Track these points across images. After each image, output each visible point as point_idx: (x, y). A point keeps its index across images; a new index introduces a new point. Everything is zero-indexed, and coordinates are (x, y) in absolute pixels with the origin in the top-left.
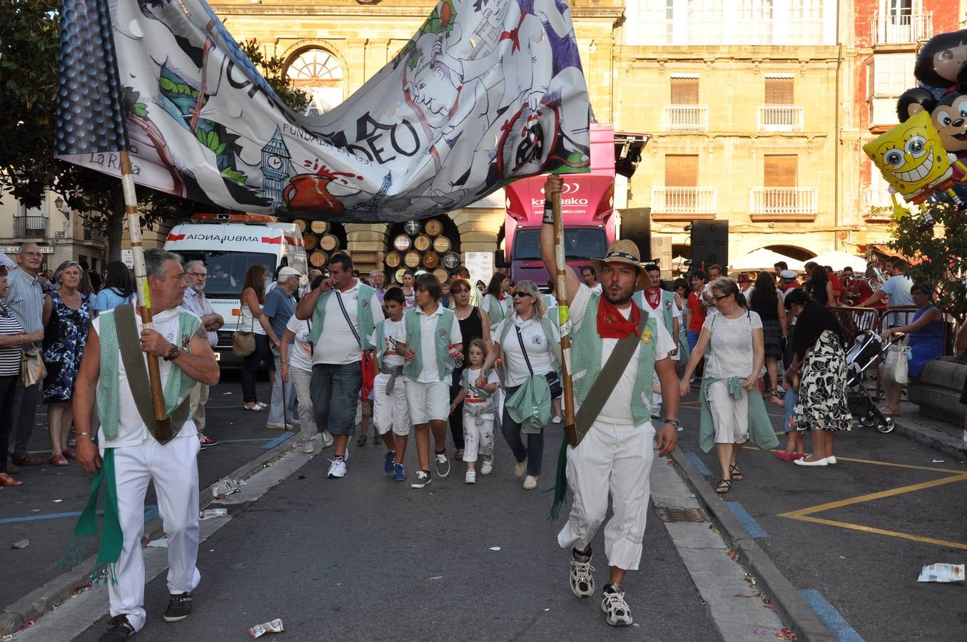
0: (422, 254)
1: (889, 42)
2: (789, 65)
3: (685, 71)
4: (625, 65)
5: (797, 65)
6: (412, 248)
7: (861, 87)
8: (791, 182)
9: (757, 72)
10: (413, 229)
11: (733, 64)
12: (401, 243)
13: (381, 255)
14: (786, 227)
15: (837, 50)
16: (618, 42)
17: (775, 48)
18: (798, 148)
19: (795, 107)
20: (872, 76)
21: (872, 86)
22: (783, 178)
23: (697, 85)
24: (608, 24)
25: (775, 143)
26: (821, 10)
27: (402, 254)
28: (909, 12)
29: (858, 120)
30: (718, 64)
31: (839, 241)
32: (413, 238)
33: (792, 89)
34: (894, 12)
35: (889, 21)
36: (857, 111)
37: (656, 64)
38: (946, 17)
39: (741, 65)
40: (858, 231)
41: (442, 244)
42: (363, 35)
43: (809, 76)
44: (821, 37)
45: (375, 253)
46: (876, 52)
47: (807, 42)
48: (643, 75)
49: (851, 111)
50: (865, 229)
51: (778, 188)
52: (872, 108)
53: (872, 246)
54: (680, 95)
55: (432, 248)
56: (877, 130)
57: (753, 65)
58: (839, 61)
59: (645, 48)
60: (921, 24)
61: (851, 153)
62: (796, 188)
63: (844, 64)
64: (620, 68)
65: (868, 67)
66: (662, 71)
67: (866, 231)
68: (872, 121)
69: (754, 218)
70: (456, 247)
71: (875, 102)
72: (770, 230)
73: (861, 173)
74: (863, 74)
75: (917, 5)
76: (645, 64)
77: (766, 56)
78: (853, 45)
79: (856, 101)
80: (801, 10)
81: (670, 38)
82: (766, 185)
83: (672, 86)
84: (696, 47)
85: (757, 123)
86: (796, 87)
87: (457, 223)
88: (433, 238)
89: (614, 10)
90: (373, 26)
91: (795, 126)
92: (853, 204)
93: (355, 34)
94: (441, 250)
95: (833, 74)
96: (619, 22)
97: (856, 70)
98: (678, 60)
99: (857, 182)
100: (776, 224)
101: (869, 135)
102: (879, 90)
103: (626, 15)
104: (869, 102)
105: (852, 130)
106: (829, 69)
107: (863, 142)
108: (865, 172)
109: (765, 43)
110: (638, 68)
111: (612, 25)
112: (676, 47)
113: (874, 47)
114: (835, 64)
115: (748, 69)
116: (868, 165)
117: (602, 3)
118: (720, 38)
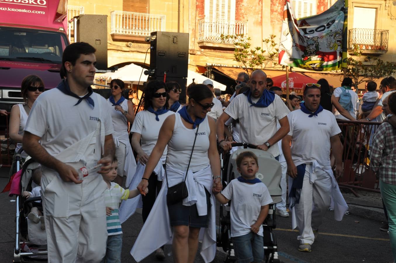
8: (145, 9)
14: (140, 47)
22: (137, 4)
40: (194, 54)
50: (199, 53)
51: (135, 13)
53: (212, 67)
62: (148, 15)
67: (200, 55)
69: (116, 37)
72: (127, 49)
73: (197, 7)
82: (124, 10)
99: (194, 14)
100: (132, 44)
108: (200, 7)
116: (202, 1)
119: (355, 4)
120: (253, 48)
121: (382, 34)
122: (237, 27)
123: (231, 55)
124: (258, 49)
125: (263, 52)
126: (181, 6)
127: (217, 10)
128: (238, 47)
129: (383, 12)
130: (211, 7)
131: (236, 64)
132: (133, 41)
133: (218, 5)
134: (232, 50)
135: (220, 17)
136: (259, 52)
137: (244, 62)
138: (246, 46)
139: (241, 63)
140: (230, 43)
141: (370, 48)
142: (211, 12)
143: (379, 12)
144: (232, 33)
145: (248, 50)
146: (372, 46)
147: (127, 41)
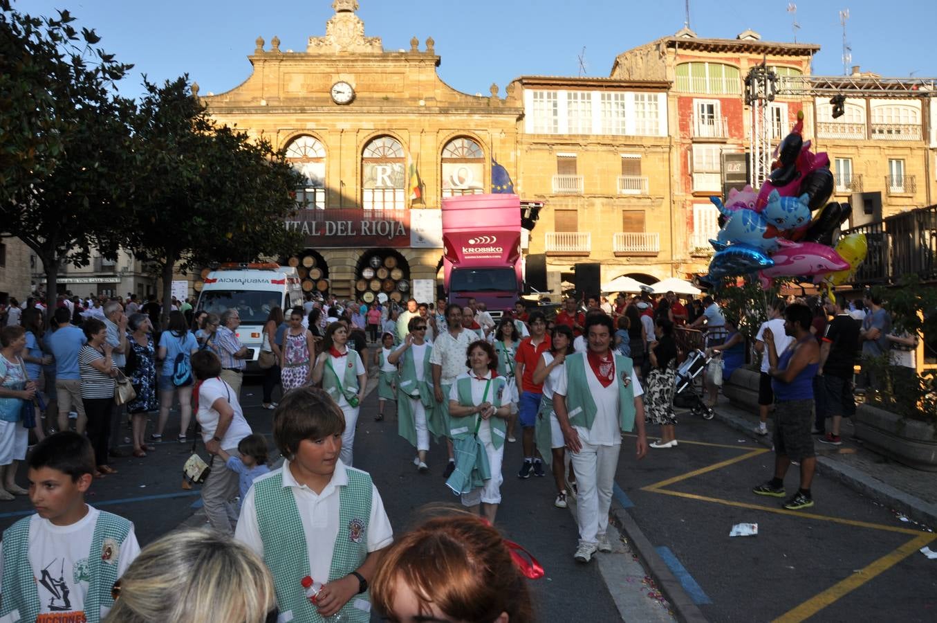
0: (382, 281)
1: (701, 136)
2: (637, 149)
3: (567, 152)
4: (525, 147)
5: (643, 149)
6: (376, 277)
7: (685, 165)
8: (641, 230)
9: (615, 153)
10: (376, 263)
11: (599, 147)
12: (368, 274)
13: (353, 282)
14: (638, 261)
15: (668, 140)
16: (520, 132)
17: (627, 137)
18: (643, 206)
19: (642, 177)
20: (692, 158)
21: (692, 164)
22: (636, 226)
23: (575, 161)
24: (512, 120)
25: (630, 202)
26: (657, 113)
27: (368, 281)
28: (712, 117)
29: (684, 188)
30: (589, 148)
31: (674, 270)
32: (375, 270)
33: (640, 165)
34: (703, 117)
35: (701, 122)
36: (684, 182)
37: (547, 147)
38: (735, 121)
39: (605, 148)
40: (686, 263)
41: (397, 274)
42: (340, 126)
43: (651, 157)
44: (657, 131)
45: (348, 281)
46: (694, 142)
47: (648, 134)
48: (538, 154)
49: (679, 181)
50: (690, 262)
51: (632, 234)
52: (692, 180)
53: (696, 275)
54: (564, 168)
55: (389, 277)
56: (697, 194)
57: (613, 148)
58: (670, 148)
59: (539, 136)
60: (720, 125)
61: (681, 209)
62: (643, 234)
63: (673, 150)
64: (521, 149)
65: (689, 152)
66: (551, 151)
67: (691, 264)
68: (693, 188)
69: (617, 254)
70: (407, 277)
71: (694, 175)
72: (628, 263)
73: (687, 223)
74: (686, 157)
75: (717, 113)
76: (539, 146)
77: (622, 143)
78: (678, 137)
79: (682, 174)
80: (644, 113)
81: (556, 129)
82: (624, 231)
83: (558, 162)
84: (574, 136)
85: (619, 190)
86: (642, 164)
87: (407, 259)
88: (390, 270)
89: (516, 109)
90: (347, 120)
91: (643, 191)
92: (682, 244)
93: (334, 126)
94: (396, 278)
95: (666, 156)
96: (521, 118)
97: (681, 154)
98: (561, 144)
99: (685, 230)
101: (692, 198)
102: (696, 167)
103: (525, 113)
104: (691, 175)
105: (680, 194)
106: (663, 152)
107: (688, 203)
108: (690, 223)
109: (621, 134)
110: (534, 149)
111: (515, 120)
112: (560, 135)
113: (692, 139)
114: (668, 149)
115: (610, 151)
116: (692, 218)
117: (508, 105)
118: (590, 129)
126: (673, 223)
127: (706, 224)
130: (700, 222)
133: (706, 221)
135: (709, 230)
142: (700, 227)
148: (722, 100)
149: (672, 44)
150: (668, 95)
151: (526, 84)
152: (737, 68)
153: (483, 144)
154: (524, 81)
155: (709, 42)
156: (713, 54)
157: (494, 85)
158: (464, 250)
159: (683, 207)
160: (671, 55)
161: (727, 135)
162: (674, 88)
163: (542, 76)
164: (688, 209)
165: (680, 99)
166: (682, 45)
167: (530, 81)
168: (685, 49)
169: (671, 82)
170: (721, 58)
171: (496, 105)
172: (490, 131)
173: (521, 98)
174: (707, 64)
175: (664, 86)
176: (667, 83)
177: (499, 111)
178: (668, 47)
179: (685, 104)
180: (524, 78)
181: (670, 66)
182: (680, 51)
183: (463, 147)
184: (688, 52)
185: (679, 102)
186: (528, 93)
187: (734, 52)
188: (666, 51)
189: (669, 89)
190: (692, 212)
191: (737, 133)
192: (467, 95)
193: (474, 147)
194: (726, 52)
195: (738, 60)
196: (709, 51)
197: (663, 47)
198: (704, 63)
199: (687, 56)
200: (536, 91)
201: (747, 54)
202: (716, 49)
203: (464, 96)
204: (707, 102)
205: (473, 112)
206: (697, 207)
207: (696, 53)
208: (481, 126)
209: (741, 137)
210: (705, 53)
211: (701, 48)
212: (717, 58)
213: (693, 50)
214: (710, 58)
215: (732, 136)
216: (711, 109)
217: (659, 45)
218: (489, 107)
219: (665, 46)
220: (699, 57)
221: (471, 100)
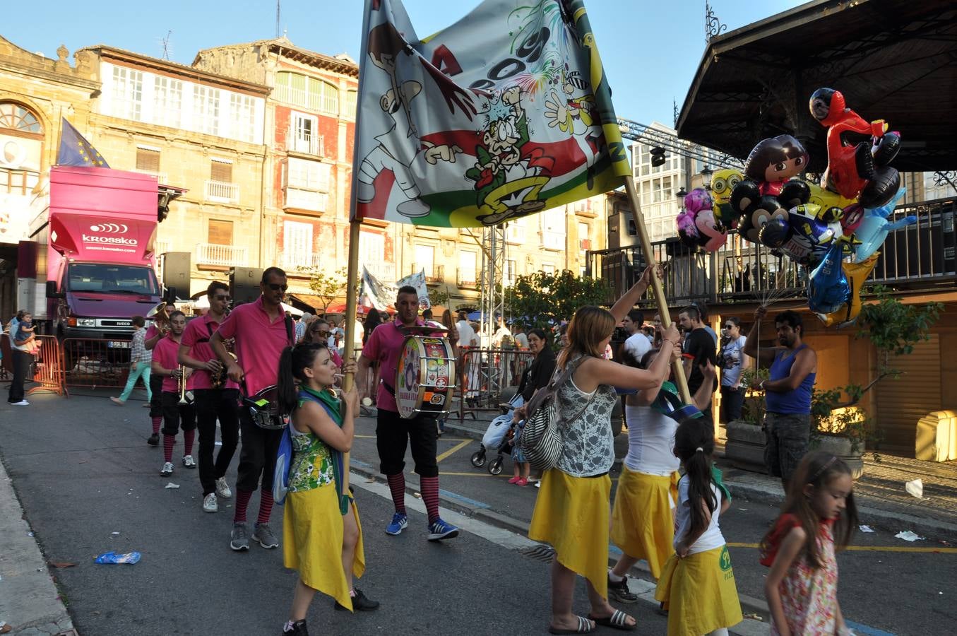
1: (297, 150)
2: (228, 153)
3: (150, 145)
4: (99, 130)
5: (235, 155)
7: (278, 179)
8: (227, 242)
9: (206, 154)
11: (187, 145)
15: (263, 149)
16: (94, 111)
17: (220, 139)
18: (233, 217)
19: (232, 185)
20: (286, 172)
21: (286, 179)
22: (222, 238)
23: (158, 157)
24: (86, 94)
25: (217, 210)
28: (309, 133)
29: (275, 202)
30: (176, 143)
33: (231, 172)
34: (300, 131)
35: (297, 136)
36: (275, 196)
37: (125, 134)
38: (330, 141)
39: (194, 147)
43: (243, 164)
44: (252, 138)
46: (289, 156)
47: (241, 139)
48: (115, 141)
49: (272, 195)
51: (219, 246)
52: (285, 195)
54: (144, 162)
56: (288, 210)
57: (203, 149)
58: (265, 157)
59: (117, 120)
60: (317, 143)
61: (271, 225)
62: (230, 247)
63: (268, 160)
64: (94, 132)
65: (283, 165)
66: (130, 141)
68: (285, 204)
69: (201, 267)
71: (288, 190)
73: (277, 240)
74: (279, 170)
75: (314, 129)
76: (115, 132)
77: (214, 144)
78: (273, 147)
79: (274, 188)
81: (138, 116)
82: (209, 242)
83: (138, 155)
84: (160, 127)
85: (205, 195)
86: (233, 171)
89: (92, 83)
91: (232, 200)
95: (260, 166)
96: (95, 94)
97: (275, 166)
98: (143, 134)
99: (274, 247)
100: (217, 273)
101: (283, 214)
102: (291, 183)
103: (102, 89)
104: (284, 190)
105: (272, 208)
106: (257, 162)
107: (279, 218)
108: (280, 240)
109: (212, 134)
110: (110, 135)
111: (89, 94)
112: (143, 124)
113: (288, 152)
114: (262, 159)
115: (199, 151)
116: (282, 235)
117: (80, 75)
118: (179, 123)
119: (416, 243)
120: (326, 278)
121: (439, 268)
122: (314, 259)
123: (307, 283)
124: (331, 279)
125: (335, 281)
126: (262, 239)
127: (296, 243)
128: (313, 277)
129: (439, 251)
131: (312, 292)
132: (217, 271)
133: (296, 239)
134: (309, 279)
136: (332, 282)
137: (319, 290)
138: (321, 276)
139: (316, 292)
140: (306, 273)
141: (429, 280)
142: (290, 246)
143: (436, 249)
144: (309, 264)
145: (323, 280)
146: (431, 278)
147: (212, 270)
148: (320, 117)
149: (275, 49)
150: (266, 102)
151: (104, 55)
152: (336, 88)
153: (44, 118)
154: (104, 52)
155: (313, 55)
156: (314, 69)
157: (63, 47)
158: (85, 238)
159: (274, 223)
160: (273, 61)
161: (322, 154)
162: (273, 94)
163: (127, 50)
164: (279, 225)
165: (278, 108)
166: (286, 53)
167: (111, 54)
168: (287, 57)
169: (272, 89)
170: (322, 75)
171: (65, 73)
172: (53, 102)
173: (98, 72)
174: (307, 77)
175: (263, 91)
176: (267, 88)
177: (69, 80)
178: (270, 51)
179: (283, 114)
180: (103, 48)
181: (271, 70)
182: (283, 58)
183: (13, 116)
184: (290, 61)
185: (277, 111)
186: (107, 68)
187: (335, 71)
188: (267, 54)
189: (268, 95)
190: (282, 228)
191: (331, 153)
192: (24, 51)
193: (30, 119)
194: (327, 69)
195: (338, 80)
196: (311, 65)
197: (264, 50)
198: (304, 75)
199: (289, 65)
200: (117, 66)
201: (345, 76)
202: (318, 64)
203: (19, 51)
204: (305, 117)
205: (31, 73)
206: (287, 224)
207: (298, 63)
208: (43, 94)
209: (335, 158)
210: (306, 66)
211: (304, 59)
212: (318, 74)
213: (295, 60)
214: (311, 72)
215: (327, 155)
216: (308, 124)
217: (259, 47)
218: (54, 74)
219: (267, 50)
220: (301, 69)
221: (30, 58)
